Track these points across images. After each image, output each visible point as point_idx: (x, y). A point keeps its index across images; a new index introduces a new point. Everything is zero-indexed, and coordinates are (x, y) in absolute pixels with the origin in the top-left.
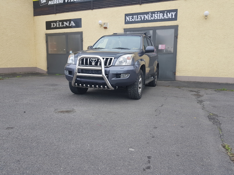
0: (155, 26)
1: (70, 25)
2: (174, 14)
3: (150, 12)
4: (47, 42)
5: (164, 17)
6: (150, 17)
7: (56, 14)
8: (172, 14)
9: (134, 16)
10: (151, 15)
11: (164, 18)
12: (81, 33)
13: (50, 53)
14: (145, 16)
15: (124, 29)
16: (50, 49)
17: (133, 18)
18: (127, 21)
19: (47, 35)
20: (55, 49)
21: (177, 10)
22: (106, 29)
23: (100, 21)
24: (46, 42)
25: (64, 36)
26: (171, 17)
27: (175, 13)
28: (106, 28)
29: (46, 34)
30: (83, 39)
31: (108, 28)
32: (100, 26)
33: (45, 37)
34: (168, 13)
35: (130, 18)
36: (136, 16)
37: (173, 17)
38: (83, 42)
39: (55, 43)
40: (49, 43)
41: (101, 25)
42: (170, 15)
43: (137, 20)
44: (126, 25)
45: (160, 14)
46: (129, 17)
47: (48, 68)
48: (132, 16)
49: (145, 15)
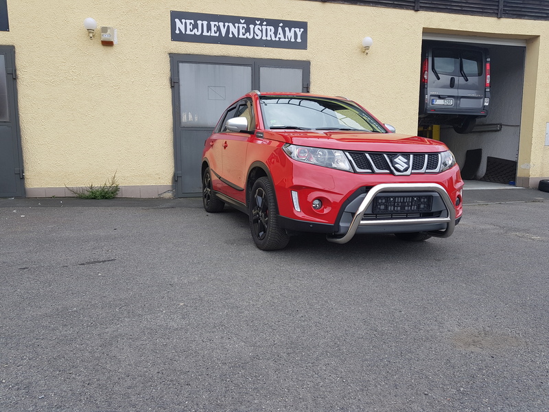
0: (256, 57)
2: (299, 32)
5: (278, 36)
8: (295, 33)
9: (199, 22)
10: (245, 25)
11: (277, 39)
12: (7, 51)
15: (170, 54)
18: (177, 32)
21: (306, 23)
26: (293, 40)
27: (302, 30)
34: (287, 29)
36: (205, 23)
38: (19, 81)
42: (290, 34)
43: (209, 34)
44: (175, 42)
49: (231, 25)
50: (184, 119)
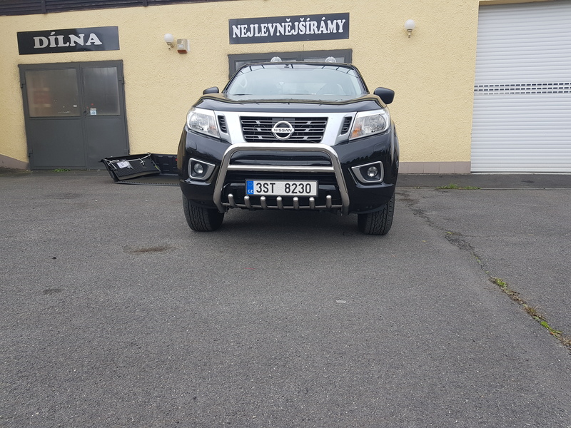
0: (300, 50)
1: (89, 43)
2: (341, 22)
3: (288, 17)
4: (23, 86)
6: (289, 29)
7: (46, 12)
8: (337, 24)
9: (252, 26)
10: (290, 24)
11: (320, 32)
12: (119, 64)
13: (33, 114)
14: (276, 26)
15: (228, 55)
16: (32, 106)
18: (234, 36)
19: (23, 69)
20: (48, 105)
21: (348, 14)
22: (184, 55)
23: (168, 36)
24: (22, 88)
25: (72, 72)
26: (335, 31)
27: (344, 21)
28: (183, 52)
29: (19, 66)
30: (125, 79)
31: (188, 51)
32: (170, 47)
33: (18, 74)
34: (329, 22)
35: (242, 29)
36: (256, 26)
38: (126, 85)
39: (46, 89)
40: (31, 90)
41: (171, 45)
42: (332, 27)
43: (259, 35)
44: (233, 45)
45: (312, 23)
46: (239, 26)
47: (30, 155)
48: (246, 26)
49: (278, 24)
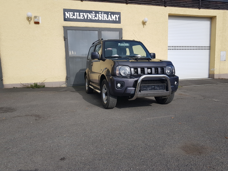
0: (99, 27)
3: (94, 11)
5: (109, 18)
6: (94, 16)
8: (116, 16)
9: (75, 13)
10: (95, 14)
11: (108, 20)
14: (88, 15)
15: (63, 27)
17: (74, 15)
18: (66, 17)
21: (120, 13)
22: (38, 25)
26: (115, 20)
27: (118, 16)
32: (30, 20)
34: (112, 15)
35: (71, 14)
36: (78, 13)
37: (117, 20)
42: (114, 17)
43: (79, 18)
44: (66, 22)
45: (105, 15)
46: (69, 13)
48: (72, 13)
50: (70, 53)
